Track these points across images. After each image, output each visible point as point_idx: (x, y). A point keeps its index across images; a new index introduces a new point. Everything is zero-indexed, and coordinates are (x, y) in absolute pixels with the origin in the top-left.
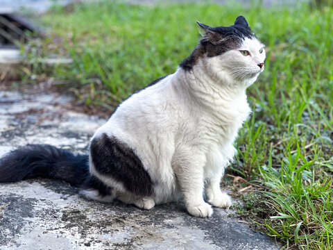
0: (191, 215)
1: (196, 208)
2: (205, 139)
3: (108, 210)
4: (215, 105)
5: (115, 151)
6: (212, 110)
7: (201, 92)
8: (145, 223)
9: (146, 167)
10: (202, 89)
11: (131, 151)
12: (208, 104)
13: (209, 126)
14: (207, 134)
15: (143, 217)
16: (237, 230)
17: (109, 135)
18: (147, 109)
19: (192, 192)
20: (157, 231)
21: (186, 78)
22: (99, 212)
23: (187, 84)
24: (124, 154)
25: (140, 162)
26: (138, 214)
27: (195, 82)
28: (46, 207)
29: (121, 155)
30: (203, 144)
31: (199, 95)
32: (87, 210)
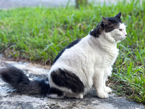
0: (100, 98)
1: (102, 95)
2: (106, 64)
3: (65, 102)
4: (110, 51)
5: (67, 75)
6: (109, 52)
7: (105, 46)
8: (85, 105)
9: (82, 81)
10: (106, 45)
11: (74, 75)
12: (108, 51)
13: (107, 59)
14: (106, 63)
15: (82, 102)
16: (123, 102)
17: (62, 69)
18: (81, 56)
19: (100, 88)
20: (93, 107)
21: (96, 40)
22: (62, 103)
23: (97, 43)
24: (71, 76)
25: (79, 78)
26: (79, 101)
27: (102, 42)
28: (38, 105)
29: (70, 77)
30: (104, 67)
31: (104, 47)
32: (57, 103)
